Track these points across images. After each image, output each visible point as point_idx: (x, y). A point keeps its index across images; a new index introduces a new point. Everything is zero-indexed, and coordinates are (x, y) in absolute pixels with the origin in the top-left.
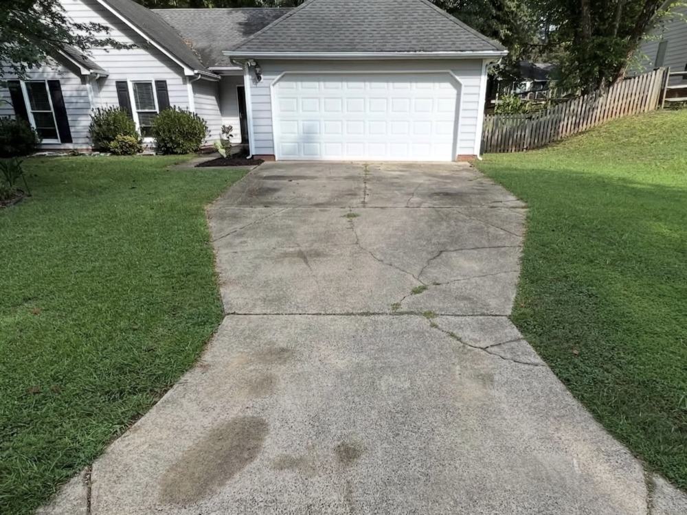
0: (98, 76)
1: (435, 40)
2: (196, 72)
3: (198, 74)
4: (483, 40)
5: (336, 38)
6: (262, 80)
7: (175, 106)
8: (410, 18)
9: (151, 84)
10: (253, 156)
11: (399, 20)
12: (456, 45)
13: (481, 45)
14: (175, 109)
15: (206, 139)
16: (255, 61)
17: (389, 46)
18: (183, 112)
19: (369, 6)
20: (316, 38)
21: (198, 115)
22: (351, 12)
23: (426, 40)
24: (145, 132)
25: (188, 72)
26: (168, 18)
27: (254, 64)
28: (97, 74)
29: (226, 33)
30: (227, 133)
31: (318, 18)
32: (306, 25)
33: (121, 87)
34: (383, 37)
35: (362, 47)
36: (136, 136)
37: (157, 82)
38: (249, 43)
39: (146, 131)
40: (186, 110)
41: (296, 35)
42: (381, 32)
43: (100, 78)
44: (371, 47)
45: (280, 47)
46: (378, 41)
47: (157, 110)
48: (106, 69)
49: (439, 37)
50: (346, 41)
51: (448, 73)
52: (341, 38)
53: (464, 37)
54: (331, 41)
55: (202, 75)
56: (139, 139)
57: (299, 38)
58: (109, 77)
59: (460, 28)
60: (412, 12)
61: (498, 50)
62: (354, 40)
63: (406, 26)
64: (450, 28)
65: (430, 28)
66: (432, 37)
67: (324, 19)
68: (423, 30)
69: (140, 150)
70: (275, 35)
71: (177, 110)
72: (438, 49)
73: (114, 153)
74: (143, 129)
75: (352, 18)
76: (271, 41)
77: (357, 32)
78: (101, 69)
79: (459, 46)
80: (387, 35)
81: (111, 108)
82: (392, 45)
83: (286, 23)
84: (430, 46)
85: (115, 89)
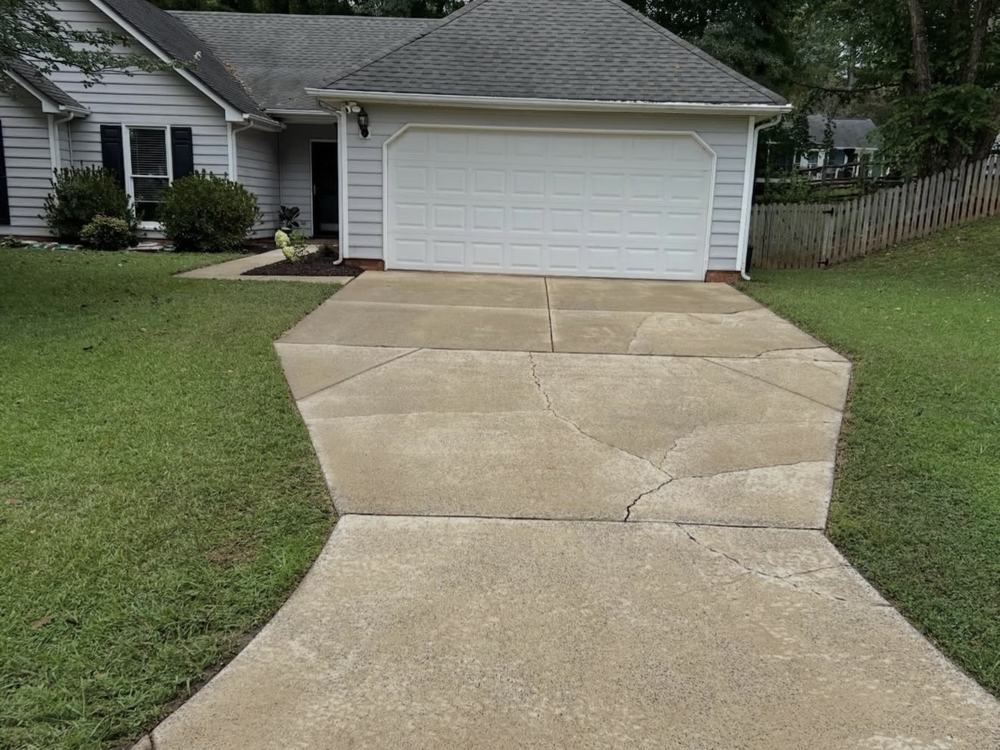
0: (72, 115)
1: (668, 84)
2: (246, 116)
3: (248, 120)
4: (750, 87)
5: (499, 75)
6: (369, 136)
7: (204, 171)
8: (624, 49)
9: (163, 132)
10: (344, 259)
11: (606, 50)
12: (704, 93)
13: (747, 95)
14: (204, 176)
15: (254, 228)
16: (359, 105)
17: (590, 89)
18: (217, 181)
19: (555, 27)
20: (465, 73)
21: (244, 188)
22: (524, 34)
23: (652, 84)
24: (143, 212)
25: (231, 116)
26: (197, 26)
27: (357, 110)
28: (69, 112)
29: (297, 54)
30: (289, 219)
31: (469, 41)
32: (449, 52)
33: (111, 134)
34: (580, 76)
35: (544, 91)
36: (128, 217)
37: (174, 130)
38: (351, 77)
39: (147, 212)
40: (222, 177)
41: (433, 67)
42: (577, 68)
43: (75, 118)
44: (559, 91)
45: (404, 84)
46: (571, 82)
47: (170, 176)
48: (86, 106)
49: (676, 79)
50: (516, 80)
51: (690, 136)
52: (508, 74)
53: (716, 80)
54: (493, 79)
55: (255, 121)
56: (132, 224)
57: (435, 72)
58: (89, 119)
59: (708, 66)
60: (628, 38)
61: (776, 103)
62: (531, 78)
63: (619, 60)
64: (694, 65)
65: (659, 64)
66: (664, 79)
67: (479, 44)
68: (648, 67)
69: (134, 242)
70: (396, 65)
71: (208, 178)
72: (673, 99)
73: (87, 245)
74: (139, 207)
75: (527, 44)
76: (390, 75)
77: (535, 67)
78: (76, 104)
79: (708, 94)
80: (586, 73)
81: (88, 169)
82: (596, 89)
83: (416, 48)
84: (660, 93)
85: (98, 138)
